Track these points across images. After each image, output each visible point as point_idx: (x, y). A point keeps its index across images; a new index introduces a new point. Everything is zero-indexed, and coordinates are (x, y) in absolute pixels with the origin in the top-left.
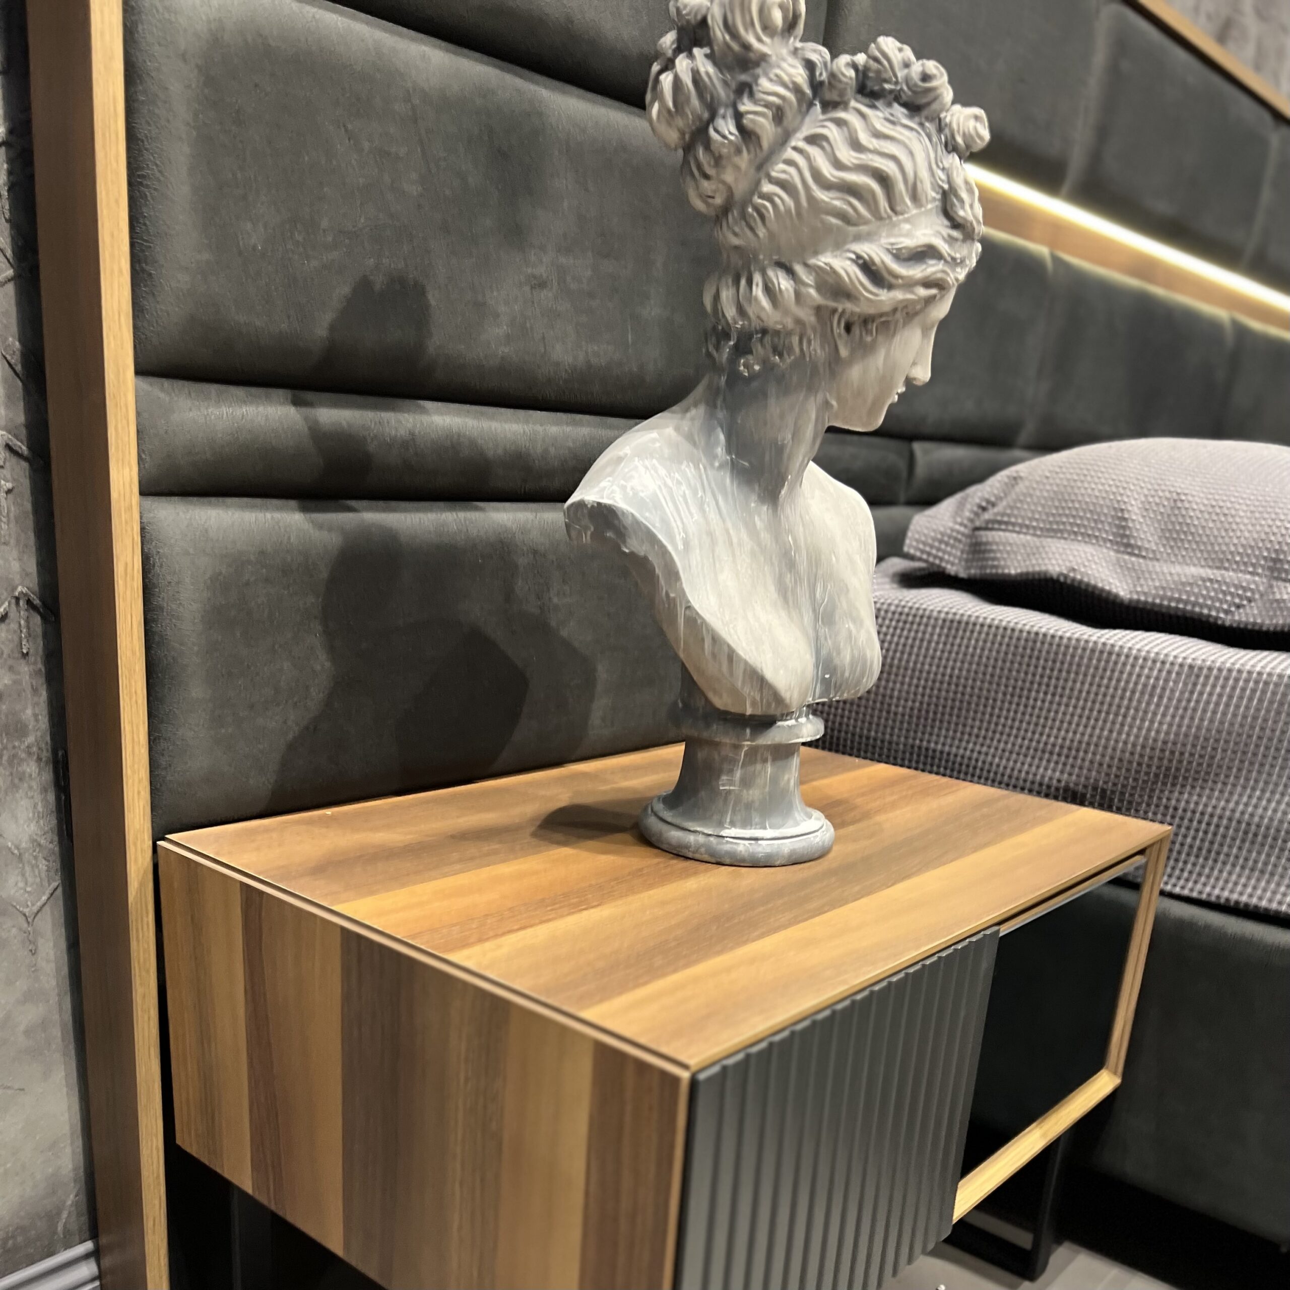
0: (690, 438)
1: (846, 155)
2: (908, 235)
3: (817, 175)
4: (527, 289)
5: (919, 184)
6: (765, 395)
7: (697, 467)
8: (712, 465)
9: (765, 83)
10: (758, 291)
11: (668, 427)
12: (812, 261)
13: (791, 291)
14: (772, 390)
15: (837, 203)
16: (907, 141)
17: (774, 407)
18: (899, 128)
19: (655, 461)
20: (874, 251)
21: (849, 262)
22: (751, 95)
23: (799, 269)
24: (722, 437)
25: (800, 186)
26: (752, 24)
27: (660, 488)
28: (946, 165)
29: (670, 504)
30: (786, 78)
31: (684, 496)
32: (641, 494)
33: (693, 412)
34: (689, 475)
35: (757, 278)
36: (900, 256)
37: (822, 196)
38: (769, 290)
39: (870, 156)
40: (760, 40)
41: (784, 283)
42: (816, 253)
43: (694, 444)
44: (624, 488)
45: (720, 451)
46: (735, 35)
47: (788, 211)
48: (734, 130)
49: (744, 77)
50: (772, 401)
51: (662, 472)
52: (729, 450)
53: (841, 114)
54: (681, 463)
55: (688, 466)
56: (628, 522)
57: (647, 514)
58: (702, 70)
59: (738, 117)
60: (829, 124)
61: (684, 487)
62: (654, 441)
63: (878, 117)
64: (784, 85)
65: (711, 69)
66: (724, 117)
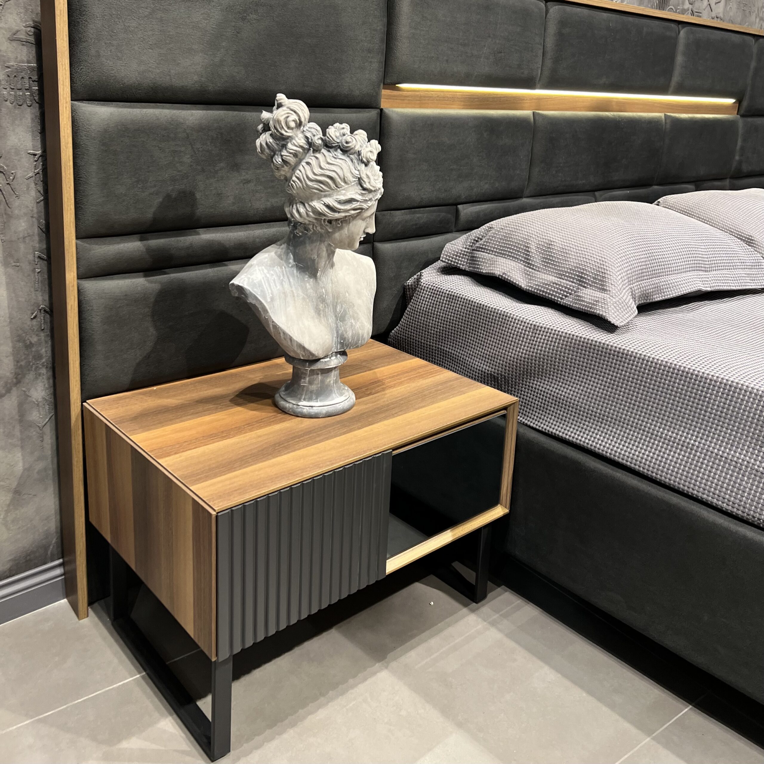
0: (280, 256)
1: (317, 170)
2: (344, 195)
3: (308, 177)
4: (242, 185)
5: (346, 179)
6: (305, 243)
7: (281, 268)
8: (288, 266)
9: (290, 146)
10: (295, 211)
11: (272, 252)
12: (310, 203)
13: (304, 212)
14: (307, 241)
15: (316, 186)
16: (340, 165)
17: (308, 248)
18: (338, 160)
19: (263, 267)
20: (330, 201)
21: (322, 205)
22: (286, 148)
23: (306, 205)
24: (292, 256)
25: (303, 180)
26: (283, 128)
27: (263, 278)
28: (359, 169)
29: (267, 284)
30: (296, 144)
31: (274, 280)
32: (255, 281)
33: (283, 246)
34: (278, 271)
35: (295, 206)
36: (340, 202)
37: (310, 183)
38: (298, 211)
39: (325, 171)
40: (286, 132)
41: (302, 210)
42: (312, 200)
43: (282, 259)
44: (249, 278)
45: (291, 261)
46: (278, 131)
47: (300, 187)
48: (281, 160)
49: (283, 143)
50: (307, 245)
51: (265, 271)
52: (295, 261)
53: (317, 155)
54: (274, 267)
55: (277, 268)
56: (248, 292)
57: (255, 290)
58: (268, 141)
59: (282, 156)
60: (313, 158)
61: (274, 276)
62: (266, 258)
63: (330, 156)
64: (296, 146)
65: (271, 140)
66: (277, 155)
